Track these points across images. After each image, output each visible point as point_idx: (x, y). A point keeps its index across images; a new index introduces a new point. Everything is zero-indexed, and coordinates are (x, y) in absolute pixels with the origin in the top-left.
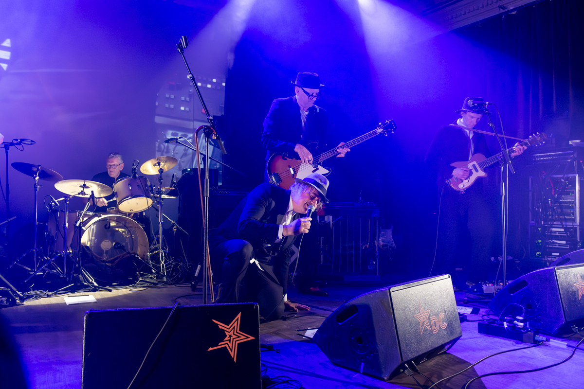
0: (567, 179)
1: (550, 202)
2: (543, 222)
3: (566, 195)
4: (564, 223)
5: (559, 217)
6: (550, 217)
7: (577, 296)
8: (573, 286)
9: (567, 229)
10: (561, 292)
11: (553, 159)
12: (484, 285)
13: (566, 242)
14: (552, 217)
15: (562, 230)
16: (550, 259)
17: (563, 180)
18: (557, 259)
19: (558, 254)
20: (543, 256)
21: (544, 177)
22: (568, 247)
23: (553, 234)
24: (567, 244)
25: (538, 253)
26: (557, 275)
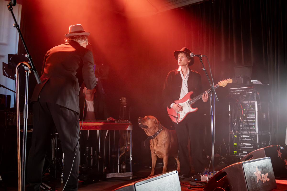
0: (251, 104)
1: (241, 118)
2: (237, 132)
3: (250, 114)
4: (249, 132)
5: (246, 128)
6: (241, 128)
7: (256, 181)
8: (253, 174)
9: (251, 136)
10: (246, 178)
11: (242, 92)
12: (201, 176)
13: (251, 144)
14: (242, 129)
15: (248, 136)
16: (242, 156)
17: (248, 105)
18: (246, 155)
19: (246, 152)
20: (238, 153)
21: (237, 103)
22: (252, 148)
23: (243, 139)
24: (251, 145)
25: (235, 152)
26: (244, 167)
